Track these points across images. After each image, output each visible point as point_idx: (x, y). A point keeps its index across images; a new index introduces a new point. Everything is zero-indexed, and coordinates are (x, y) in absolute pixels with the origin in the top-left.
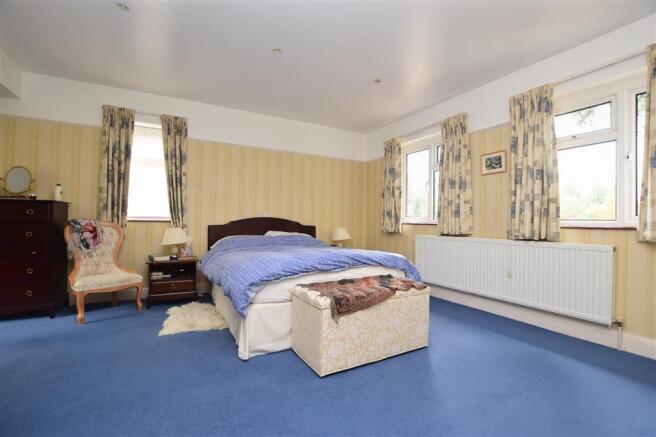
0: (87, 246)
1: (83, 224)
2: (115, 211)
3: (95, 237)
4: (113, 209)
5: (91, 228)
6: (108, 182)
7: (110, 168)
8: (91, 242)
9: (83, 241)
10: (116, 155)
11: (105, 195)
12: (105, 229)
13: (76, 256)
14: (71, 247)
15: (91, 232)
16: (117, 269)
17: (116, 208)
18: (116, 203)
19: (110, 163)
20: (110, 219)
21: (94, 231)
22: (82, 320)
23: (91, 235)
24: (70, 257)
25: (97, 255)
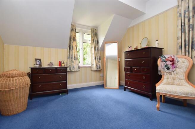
0: (168, 69)
1: (166, 57)
2: (187, 49)
3: (173, 64)
4: (185, 48)
5: (171, 59)
6: (182, 33)
7: (183, 24)
8: (170, 66)
9: (166, 66)
10: (186, 15)
11: (180, 40)
12: (180, 60)
13: (162, 74)
14: (160, 69)
15: (171, 61)
16: (187, 84)
17: (187, 47)
18: (187, 44)
19: (183, 21)
20: (184, 54)
21: (173, 61)
22: (158, 108)
23: (171, 63)
24: (159, 74)
25: (174, 74)
